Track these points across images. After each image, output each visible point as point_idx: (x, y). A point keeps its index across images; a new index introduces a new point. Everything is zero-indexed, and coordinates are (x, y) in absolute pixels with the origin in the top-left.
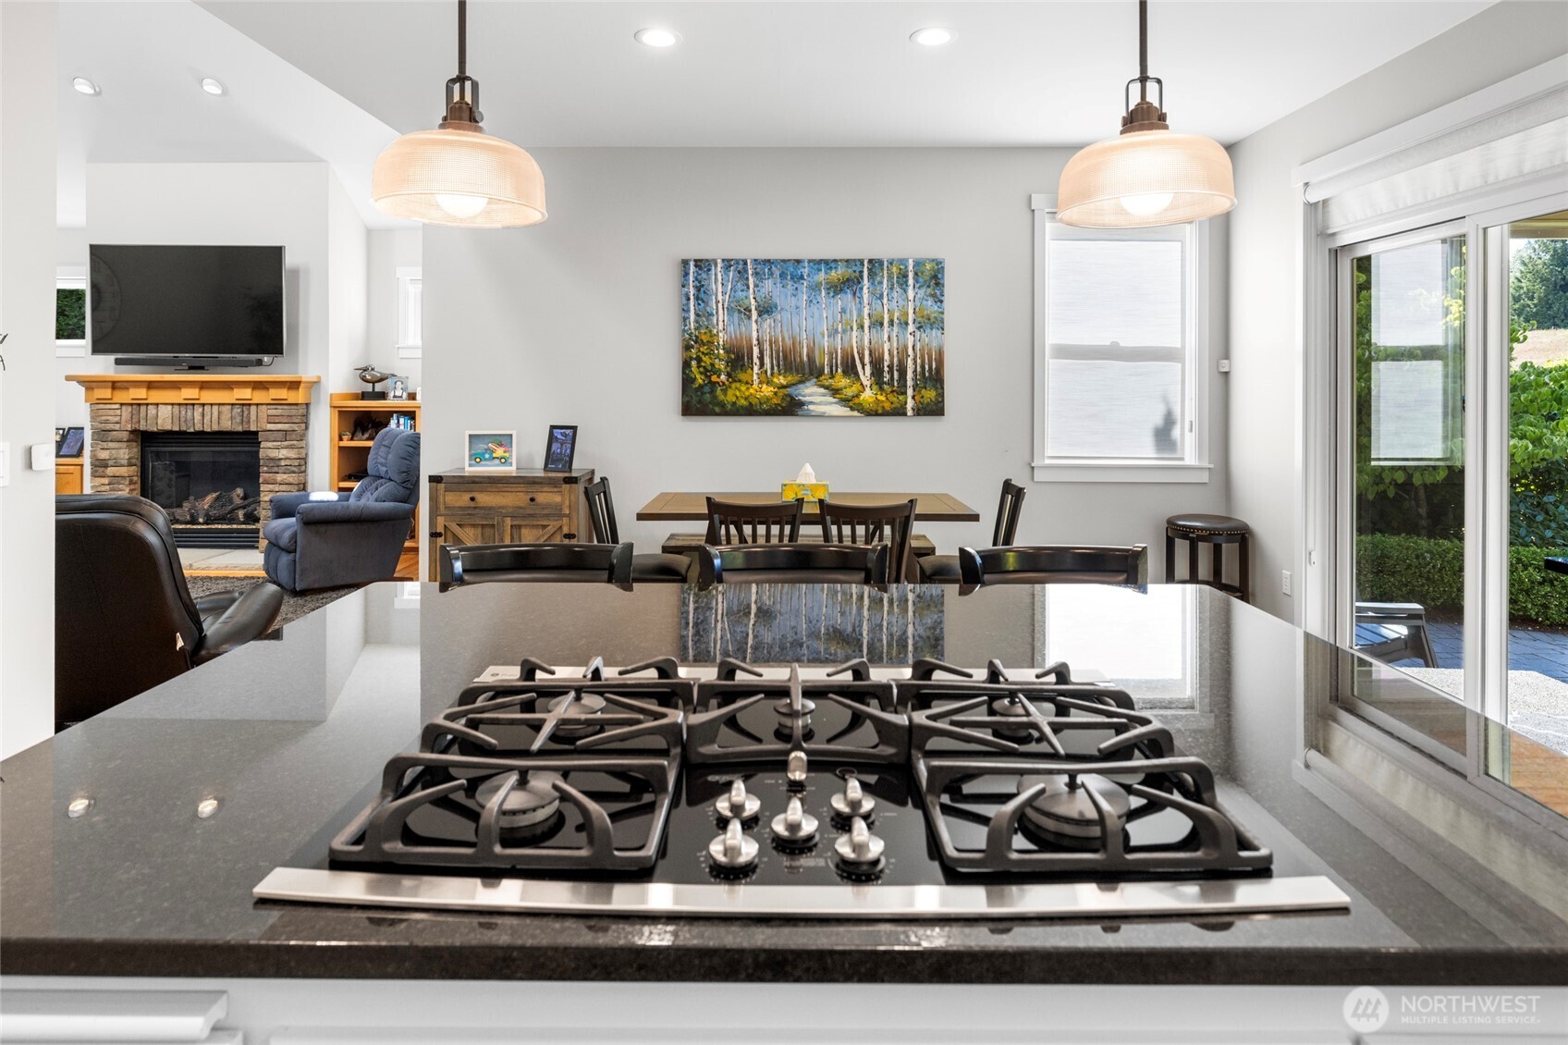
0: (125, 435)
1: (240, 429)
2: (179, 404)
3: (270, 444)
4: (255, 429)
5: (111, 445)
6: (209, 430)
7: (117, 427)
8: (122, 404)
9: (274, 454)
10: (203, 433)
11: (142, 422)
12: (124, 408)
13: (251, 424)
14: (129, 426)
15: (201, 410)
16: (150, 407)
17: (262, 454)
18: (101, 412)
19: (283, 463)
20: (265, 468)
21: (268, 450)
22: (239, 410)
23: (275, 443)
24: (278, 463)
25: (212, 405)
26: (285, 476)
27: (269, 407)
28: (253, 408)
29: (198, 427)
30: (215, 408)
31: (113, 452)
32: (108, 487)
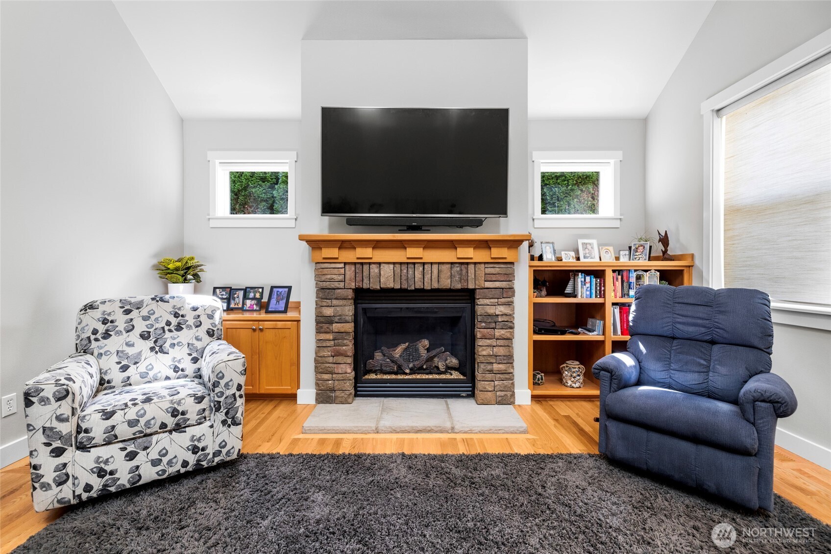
0: (350, 294)
1: (459, 286)
2: (401, 263)
3: (487, 301)
4: (473, 287)
5: (335, 302)
6: (429, 288)
7: (342, 285)
8: (345, 264)
9: (491, 310)
10: (422, 290)
11: (366, 281)
12: (347, 267)
13: (470, 282)
14: (353, 284)
15: (421, 269)
16: (373, 266)
17: (479, 310)
18: (325, 271)
19: (500, 319)
20: (483, 324)
21: (485, 306)
22: (458, 269)
23: (492, 300)
24: (495, 319)
25: (432, 263)
26: (503, 332)
27: (486, 266)
28: (471, 267)
29: (419, 285)
30: (435, 267)
31: (338, 309)
32: (332, 343)
